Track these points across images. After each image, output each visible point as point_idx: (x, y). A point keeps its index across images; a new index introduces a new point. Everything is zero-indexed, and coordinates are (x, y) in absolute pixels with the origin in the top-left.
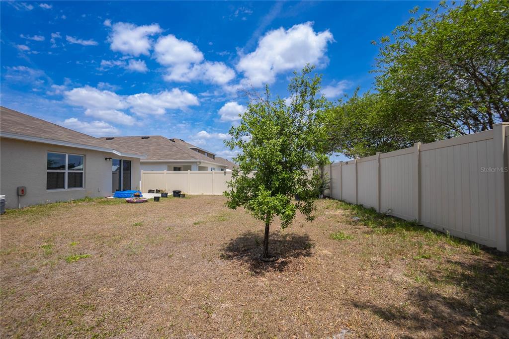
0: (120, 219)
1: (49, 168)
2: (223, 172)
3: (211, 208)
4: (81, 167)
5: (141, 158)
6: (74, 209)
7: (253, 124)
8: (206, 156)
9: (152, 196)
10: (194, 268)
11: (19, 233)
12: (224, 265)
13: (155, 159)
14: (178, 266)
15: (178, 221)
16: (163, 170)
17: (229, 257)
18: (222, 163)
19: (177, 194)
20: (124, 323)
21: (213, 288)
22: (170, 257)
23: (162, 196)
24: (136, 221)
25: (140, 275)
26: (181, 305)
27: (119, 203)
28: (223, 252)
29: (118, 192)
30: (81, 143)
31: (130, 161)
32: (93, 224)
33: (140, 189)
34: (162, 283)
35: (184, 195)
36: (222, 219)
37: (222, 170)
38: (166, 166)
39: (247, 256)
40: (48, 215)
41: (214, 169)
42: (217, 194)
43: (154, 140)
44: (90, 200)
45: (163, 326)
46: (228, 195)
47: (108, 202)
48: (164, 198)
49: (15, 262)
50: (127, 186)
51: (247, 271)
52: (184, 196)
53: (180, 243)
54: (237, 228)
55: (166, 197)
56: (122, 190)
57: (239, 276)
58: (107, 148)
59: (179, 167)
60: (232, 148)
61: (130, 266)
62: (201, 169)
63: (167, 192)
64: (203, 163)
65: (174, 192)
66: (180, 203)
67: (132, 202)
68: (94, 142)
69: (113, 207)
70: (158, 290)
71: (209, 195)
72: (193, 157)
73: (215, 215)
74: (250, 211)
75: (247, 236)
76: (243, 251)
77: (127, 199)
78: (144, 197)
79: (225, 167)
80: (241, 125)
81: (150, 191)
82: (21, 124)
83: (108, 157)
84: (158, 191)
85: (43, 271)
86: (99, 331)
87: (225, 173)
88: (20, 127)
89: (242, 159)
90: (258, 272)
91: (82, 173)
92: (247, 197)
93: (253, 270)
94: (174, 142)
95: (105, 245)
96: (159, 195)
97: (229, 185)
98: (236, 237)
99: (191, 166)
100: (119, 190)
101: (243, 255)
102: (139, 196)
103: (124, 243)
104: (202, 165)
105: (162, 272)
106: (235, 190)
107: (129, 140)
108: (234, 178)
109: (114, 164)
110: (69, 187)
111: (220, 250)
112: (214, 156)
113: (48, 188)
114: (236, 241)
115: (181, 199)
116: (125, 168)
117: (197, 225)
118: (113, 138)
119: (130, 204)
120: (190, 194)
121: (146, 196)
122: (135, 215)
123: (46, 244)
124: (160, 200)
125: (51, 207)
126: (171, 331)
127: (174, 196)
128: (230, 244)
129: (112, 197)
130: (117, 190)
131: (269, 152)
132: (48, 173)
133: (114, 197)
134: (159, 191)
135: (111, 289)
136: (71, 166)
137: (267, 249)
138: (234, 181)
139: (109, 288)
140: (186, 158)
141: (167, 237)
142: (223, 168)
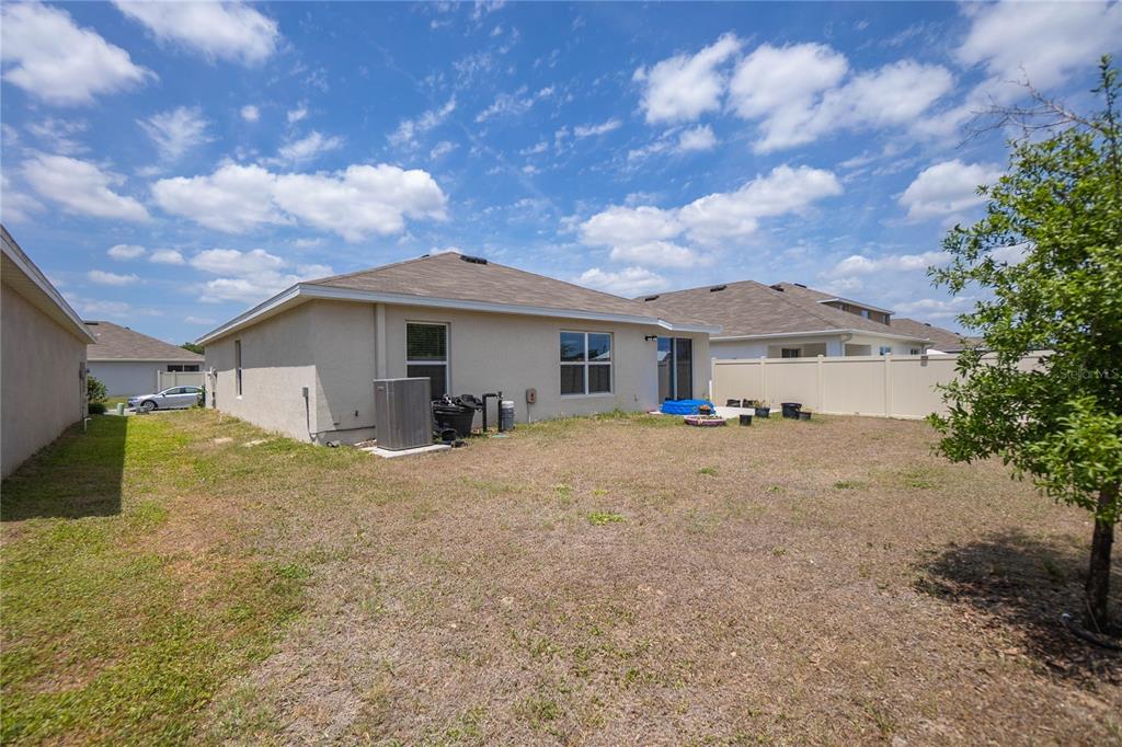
0: (674, 457)
1: (563, 359)
2: (919, 357)
3: (883, 450)
4: (607, 355)
5: (712, 332)
6: (598, 430)
7: (1035, 206)
8: (864, 318)
9: (735, 413)
10: (837, 594)
11: (530, 461)
12: (929, 610)
13: (739, 332)
14: (797, 581)
15: (796, 474)
16: (759, 357)
17: (943, 592)
18: (913, 334)
19: (791, 411)
20: (681, 667)
21: (897, 665)
22: (777, 554)
23: (757, 415)
24: (704, 463)
25: (715, 580)
26: (806, 677)
27: (671, 425)
28: (925, 575)
29: (669, 402)
30: (606, 311)
31: (690, 340)
32: (628, 461)
33: (711, 398)
34: (760, 610)
35: (809, 414)
36: (917, 482)
37: (914, 352)
38: (765, 348)
39: (1009, 603)
40: (564, 437)
41: (888, 350)
42: (899, 416)
43: (736, 292)
44: (623, 415)
45: (762, 709)
46: (943, 423)
47: (651, 421)
48: (761, 420)
49: (527, 507)
50: (686, 391)
51: (1014, 650)
52: (808, 416)
53: (802, 526)
54: (967, 514)
55: (767, 416)
56: (676, 399)
57: (984, 657)
58: (648, 316)
59: (795, 348)
60: (957, 287)
61: (693, 555)
62: (852, 350)
63: (767, 406)
64: (858, 335)
65: (785, 406)
66: (800, 433)
67: (695, 424)
68: (627, 307)
69: (661, 431)
70: (751, 624)
71: (877, 418)
72: (830, 323)
73: (895, 470)
74: (1027, 474)
75: (1010, 545)
76: (995, 586)
77: (686, 417)
78: (718, 414)
79: (923, 344)
80: (987, 216)
81: (731, 403)
82: (528, 290)
83: (650, 334)
84: (747, 404)
85: (559, 530)
86: (640, 667)
87: (925, 359)
88: (527, 295)
89: (992, 316)
90: (1060, 669)
91: (609, 366)
92: (1011, 430)
93: (1039, 656)
94: (782, 290)
95: (648, 503)
96: (751, 412)
97: (949, 393)
98: (966, 540)
99: (825, 344)
100: (671, 399)
101: (995, 597)
102: (708, 412)
103: (682, 504)
104: (854, 341)
105: (759, 585)
106: (968, 408)
107: (686, 298)
108: (964, 373)
109: (660, 349)
110: (591, 391)
111: (917, 567)
112: (887, 315)
113: (562, 393)
114: (965, 550)
115: (801, 424)
116: (681, 354)
117: (844, 491)
118: (657, 297)
119: (692, 427)
120: (824, 412)
121: (724, 412)
122: (702, 450)
123: (562, 486)
124: (752, 423)
125: (567, 425)
126: (780, 728)
127: (785, 415)
128: (946, 556)
129: (658, 412)
130: (667, 399)
131: (1112, 286)
132: (562, 366)
133: (662, 411)
134: (750, 402)
135: (659, 592)
136: (593, 355)
137: (1102, 602)
138: (963, 382)
139: (655, 588)
140: (813, 327)
141: (771, 507)
142: (917, 348)
